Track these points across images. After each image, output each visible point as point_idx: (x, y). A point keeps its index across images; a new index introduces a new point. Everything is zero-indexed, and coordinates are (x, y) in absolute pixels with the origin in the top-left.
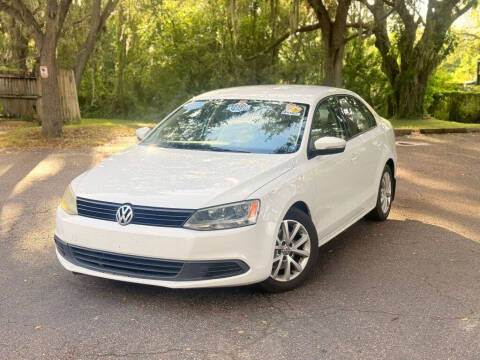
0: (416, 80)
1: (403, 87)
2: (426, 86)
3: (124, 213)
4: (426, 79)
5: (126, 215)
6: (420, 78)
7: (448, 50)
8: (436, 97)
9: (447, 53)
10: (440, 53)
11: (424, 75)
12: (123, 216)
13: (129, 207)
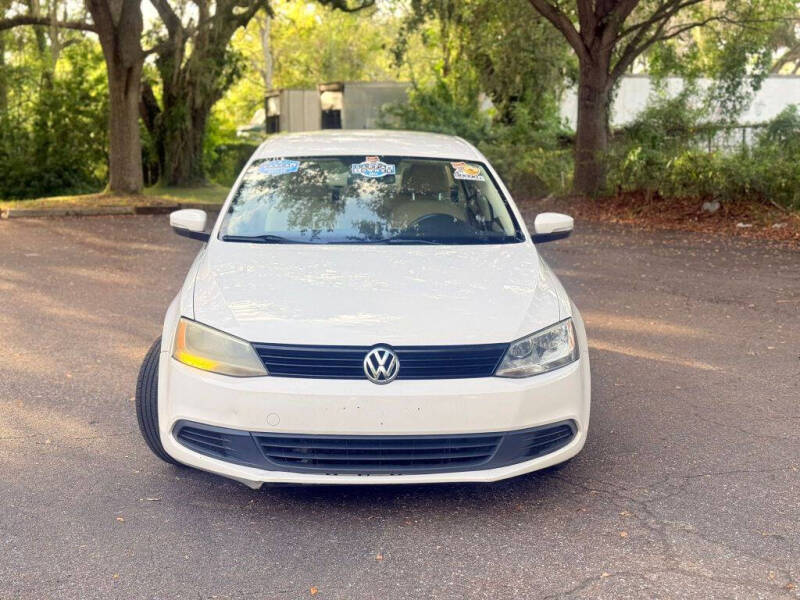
0: (189, 124)
1: (168, 133)
2: (203, 132)
3: (381, 361)
4: (204, 123)
5: (386, 365)
6: (194, 119)
7: (232, 74)
8: (219, 151)
9: (230, 81)
10: (223, 80)
11: (201, 115)
12: (381, 369)
13: (387, 353)
